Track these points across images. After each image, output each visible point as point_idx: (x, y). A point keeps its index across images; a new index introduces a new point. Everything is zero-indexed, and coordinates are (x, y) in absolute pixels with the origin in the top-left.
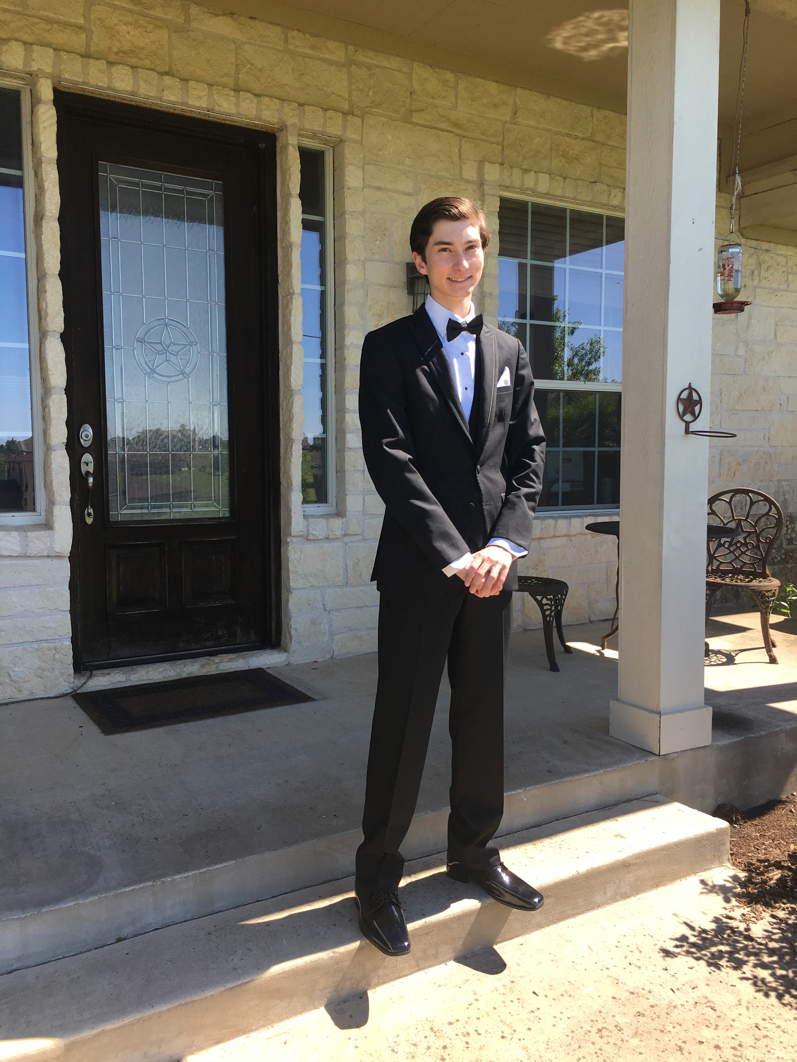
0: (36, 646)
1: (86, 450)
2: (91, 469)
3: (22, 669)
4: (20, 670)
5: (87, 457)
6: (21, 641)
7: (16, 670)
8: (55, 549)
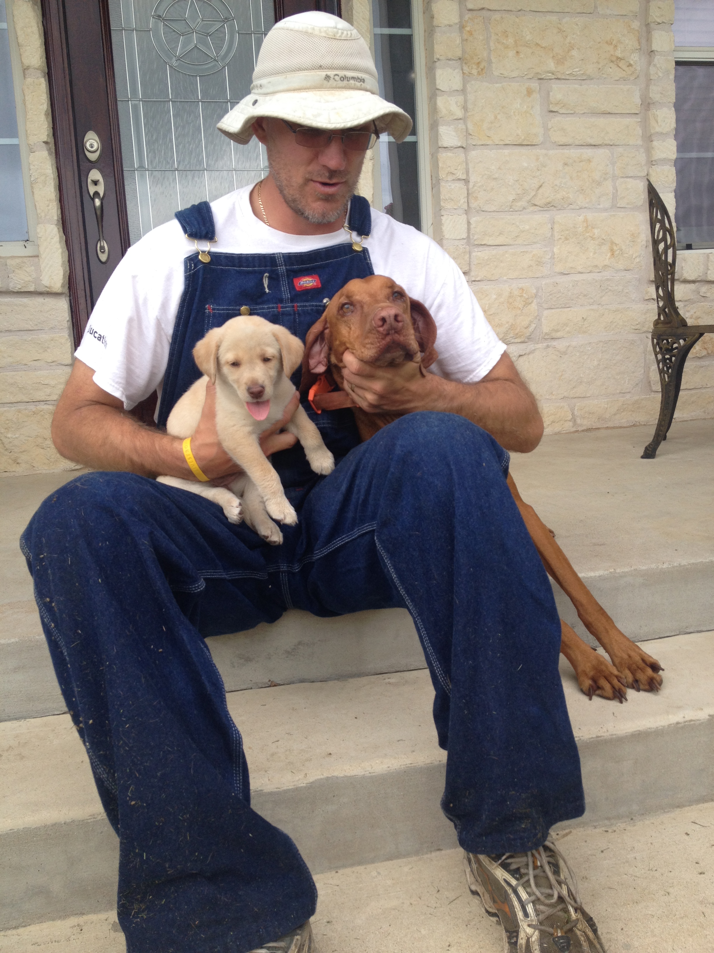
0: (32, 407)
1: (93, 165)
2: (101, 189)
3: (17, 436)
4: (14, 437)
5: (95, 175)
6: (14, 400)
7: (9, 435)
8: (43, 282)
